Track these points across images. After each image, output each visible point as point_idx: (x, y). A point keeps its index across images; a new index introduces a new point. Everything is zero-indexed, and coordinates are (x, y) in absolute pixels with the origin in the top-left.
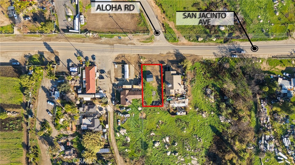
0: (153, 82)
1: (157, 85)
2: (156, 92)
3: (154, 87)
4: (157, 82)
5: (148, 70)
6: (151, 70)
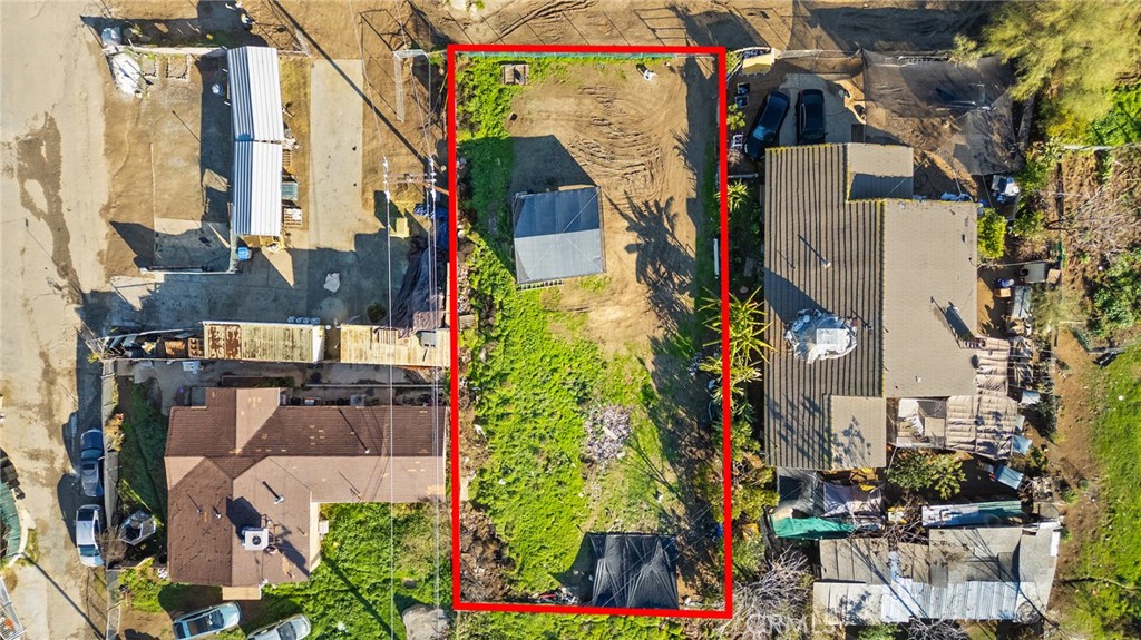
0: (603, 290)
1: (651, 327)
2: (640, 415)
3: (608, 351)
4: (653, 285)
5: (539, 130)
6: (576, 129)
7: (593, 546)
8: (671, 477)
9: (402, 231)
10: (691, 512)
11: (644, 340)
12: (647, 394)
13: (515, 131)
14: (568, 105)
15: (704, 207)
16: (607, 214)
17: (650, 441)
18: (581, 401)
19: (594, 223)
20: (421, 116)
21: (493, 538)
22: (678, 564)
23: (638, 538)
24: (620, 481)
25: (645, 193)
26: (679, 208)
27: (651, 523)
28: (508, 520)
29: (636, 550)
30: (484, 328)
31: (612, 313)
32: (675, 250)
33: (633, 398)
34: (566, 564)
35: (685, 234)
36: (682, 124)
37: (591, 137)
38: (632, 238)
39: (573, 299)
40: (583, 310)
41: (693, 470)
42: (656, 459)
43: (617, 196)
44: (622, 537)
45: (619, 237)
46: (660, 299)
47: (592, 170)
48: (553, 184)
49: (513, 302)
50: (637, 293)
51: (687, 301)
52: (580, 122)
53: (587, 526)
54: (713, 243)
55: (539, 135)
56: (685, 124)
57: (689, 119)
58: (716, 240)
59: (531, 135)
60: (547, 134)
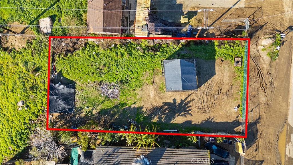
0: (160, 91)
1: (147, 107)
2: (116, 102)
3: (139, 91)
4: (161, 108)
5: (217, 69)
6: (217, 82)
7: (70, 84)
8: (94, 112)
9: (183, 20)
10: (82, 119)
11: (142, 104)
12: (123, 105)
13: (218, 61)
14: (226, 80)
15: (188, 127)
16: (187, 93)
17: (107, 105)
18: (121, 81)
19: (185, 88)
20: (224, 28)
21: (75, 49)
22: (64, 113)
23: (73, 100)
24: (93, 94)
25: (194, 106)
26: (188, 118)
27: (78, 105)
28: (80, 54)
29: (69, 99)
30: (148, 48)
31: (152, 93)
32: (173, 116)
33: (122, 100)
34: (65, 74)
35: (179, 120)
36: (218, 120)
37: (215, 88)
38: (178, 101)
39: (157, 80)
40: (153, 83)
41: (97, 120)
42: (101, 107)
43: (193, 96)
44: (74, 94)
45: (179, 97)
46: (156, 110)
47: (203, 88)
48: (198, 74)
49: (157, 59)
50: (159, 103)
51: (155, 120)
52: (220, 84)
53: (78, 82)
54: (176, 129)
55: (216, 69)
56: (218, 121)
57: (220, 122)
58: (176, 130)
59: (216, 67)
60: (216, 72)
